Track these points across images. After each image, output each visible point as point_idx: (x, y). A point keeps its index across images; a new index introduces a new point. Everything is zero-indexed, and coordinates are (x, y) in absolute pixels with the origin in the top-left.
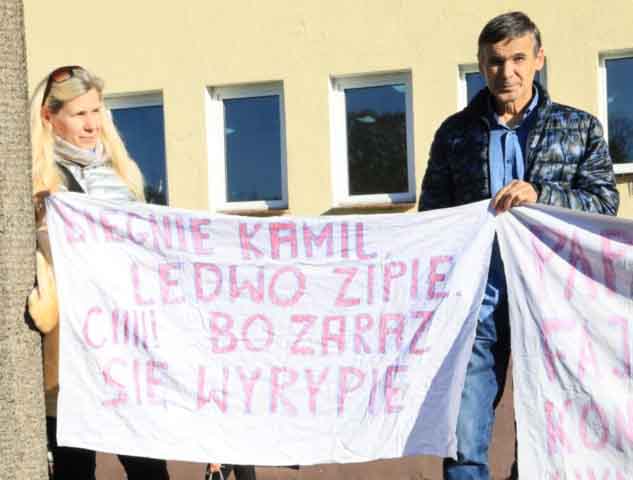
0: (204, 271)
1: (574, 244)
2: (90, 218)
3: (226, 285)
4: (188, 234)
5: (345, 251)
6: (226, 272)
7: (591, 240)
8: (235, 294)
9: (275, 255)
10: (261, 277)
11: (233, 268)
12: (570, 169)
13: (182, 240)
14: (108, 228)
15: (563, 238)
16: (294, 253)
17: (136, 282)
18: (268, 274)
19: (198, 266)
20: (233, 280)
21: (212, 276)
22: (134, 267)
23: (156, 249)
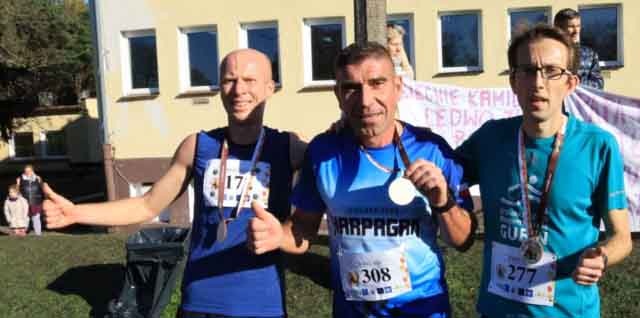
0: (454, 113)
1: (593, 101)
2: (411, 89)
3: (462, 119)
4: (449, 97)
5: (508, 104)
6: (463, 113)
7: (600, 100)
8: (466, 123)
9: (482, 105)
10: (476, 116)
11: (465, 112)
12: (587, 71)
13: (446, 98)
14: (418, 93)
15: (589, 98)
16: (489, 103)
17: (427, 116)
18: (479, 115)
19: (453, 110)
20: (465, 116)
21: (458, 115)
22: (427, 110)
23: (437, 103)
